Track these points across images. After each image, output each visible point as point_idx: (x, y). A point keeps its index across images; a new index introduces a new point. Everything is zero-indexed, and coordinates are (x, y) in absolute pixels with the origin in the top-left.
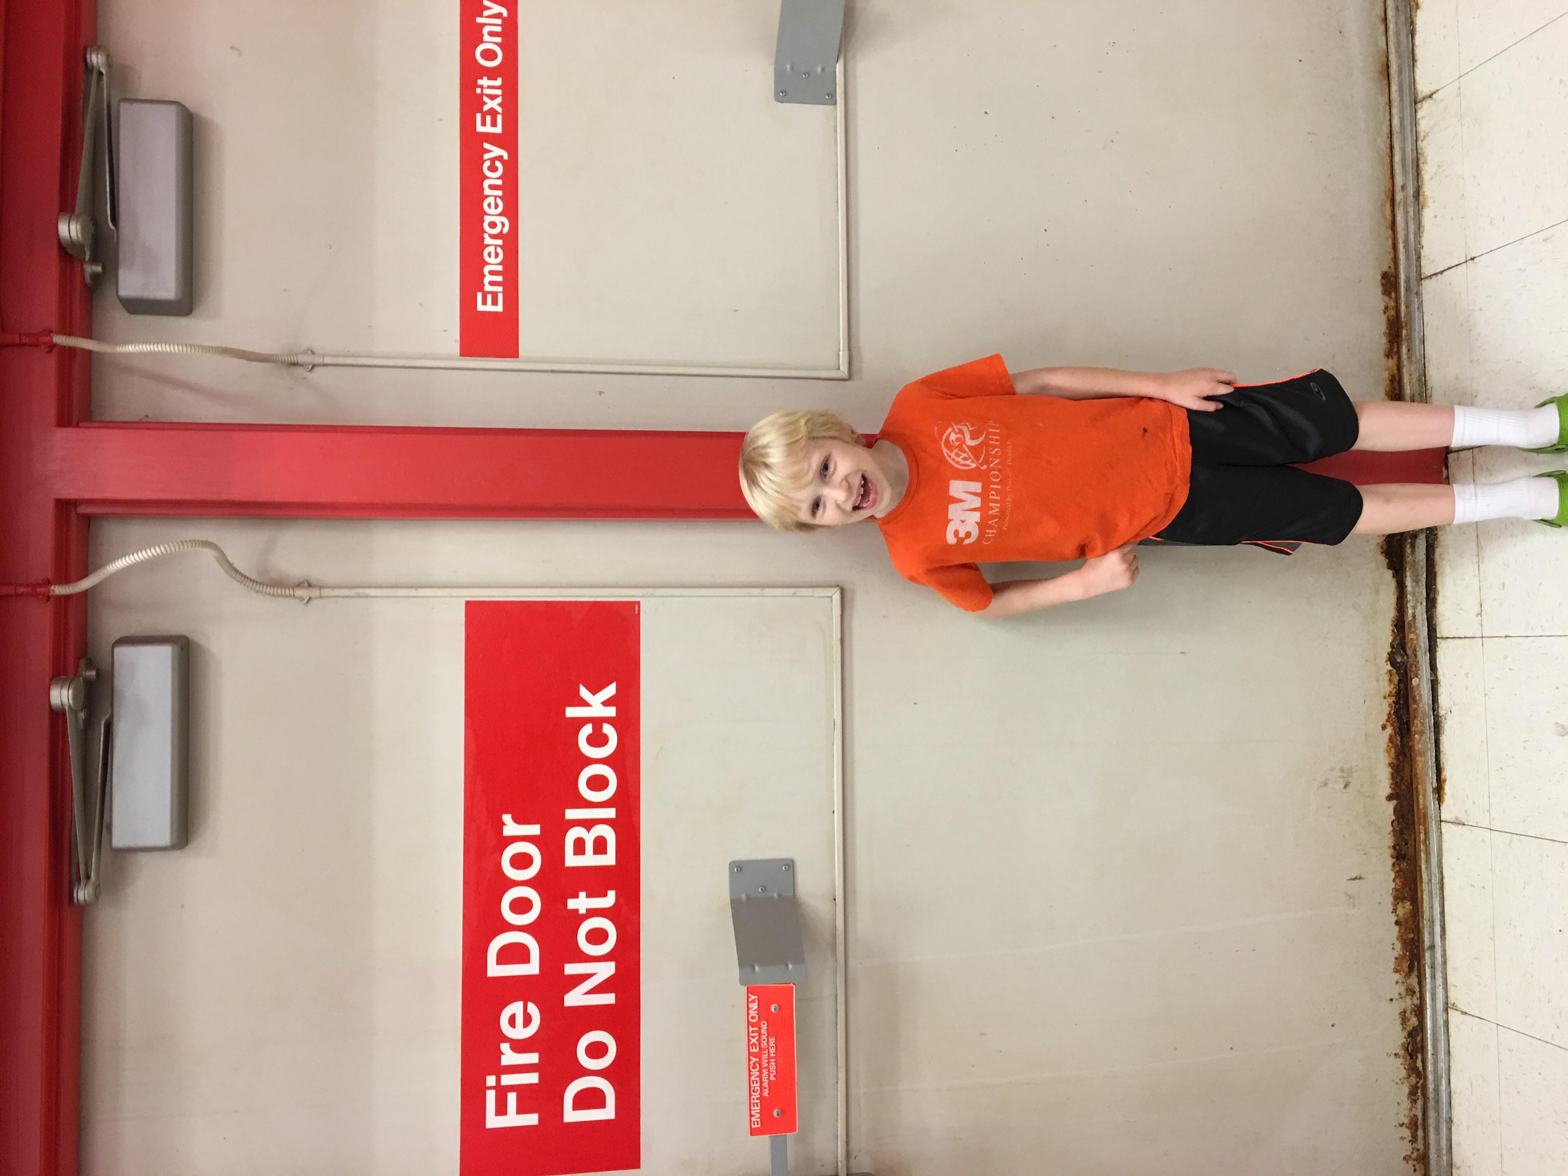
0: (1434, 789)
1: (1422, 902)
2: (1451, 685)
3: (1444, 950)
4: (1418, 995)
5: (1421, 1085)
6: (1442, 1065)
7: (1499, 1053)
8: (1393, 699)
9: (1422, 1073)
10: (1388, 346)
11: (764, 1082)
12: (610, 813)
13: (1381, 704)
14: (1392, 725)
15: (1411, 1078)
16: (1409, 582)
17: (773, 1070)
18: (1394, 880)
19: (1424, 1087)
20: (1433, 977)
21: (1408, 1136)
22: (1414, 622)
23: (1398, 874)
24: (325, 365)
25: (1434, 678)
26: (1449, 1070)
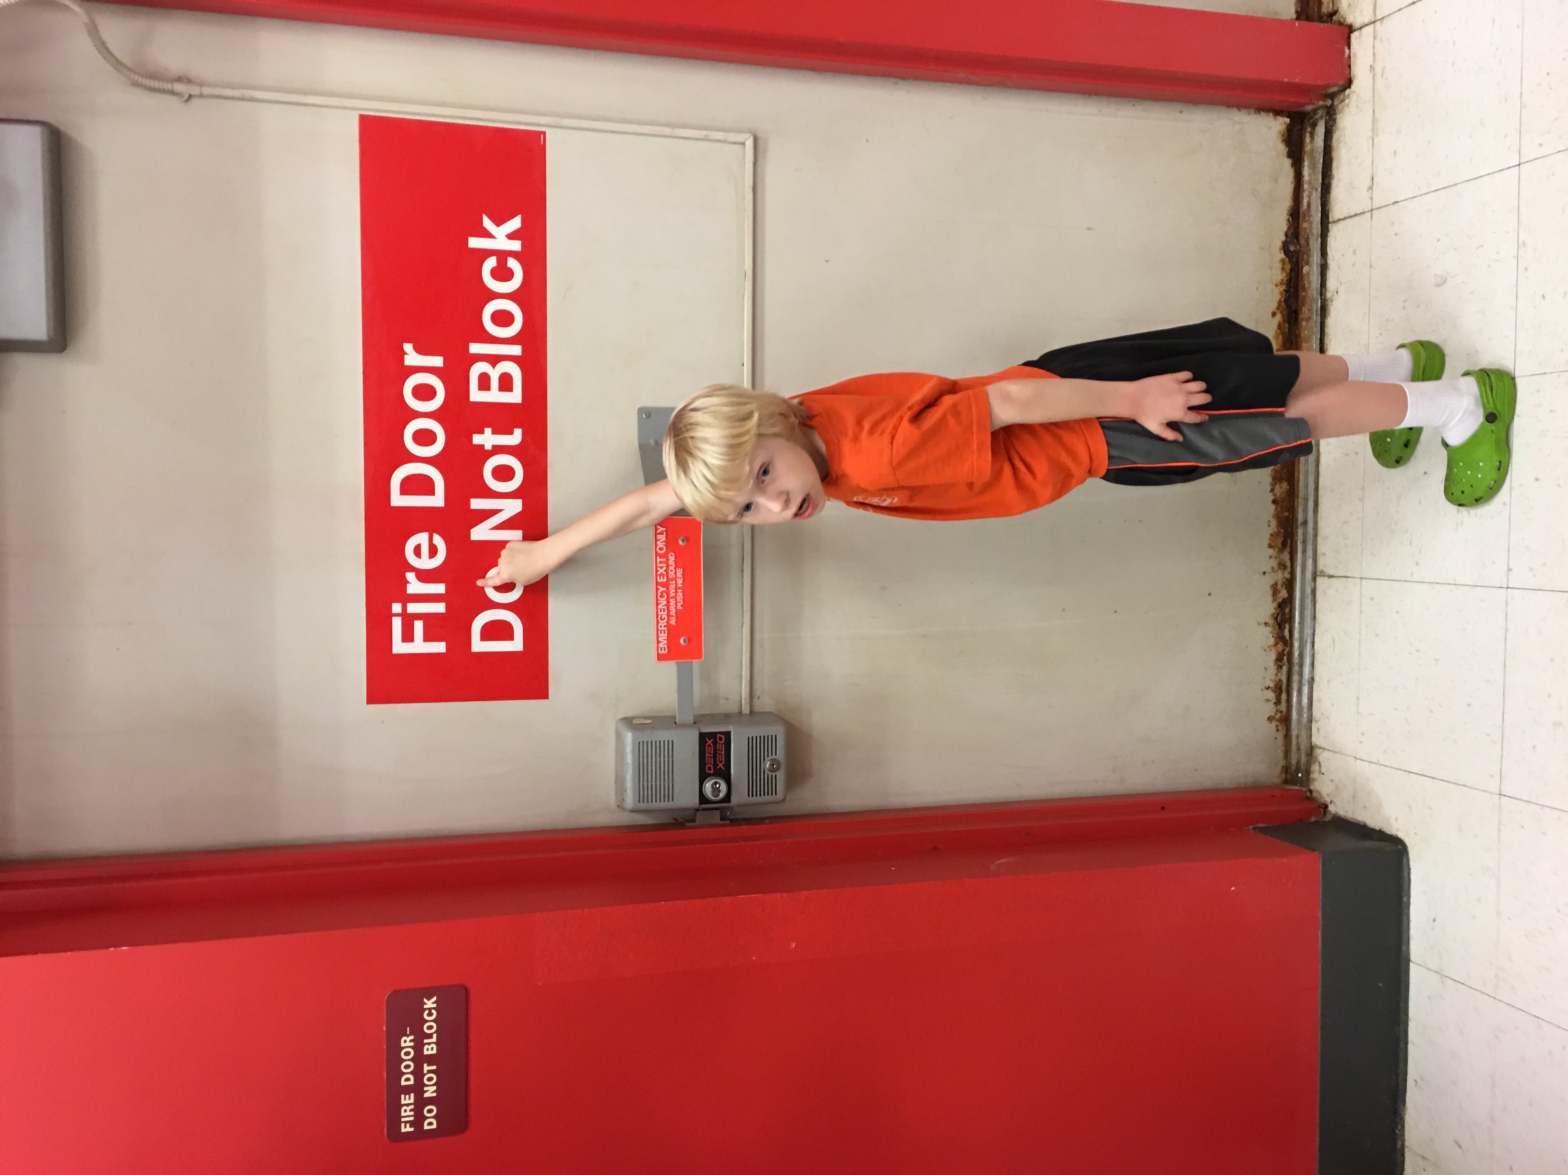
2: (1339, 267)
4: (1289, 569)
5: (1288, 652)
6: (1308, 631)
7: (1361, 605)
8: (1284, 287)
9: (1289, 642)
11: (671, 611)
12: (516, 350)
13: (1273, 290)
14: (1282, 313)
15: (1279, 645)
17: (680, 599)
19: (1290, 655)
20: (1304, 551)
21: (1273, 699)
22: (1309, 210)
25: (1324, 263)
26: (1314, 634)
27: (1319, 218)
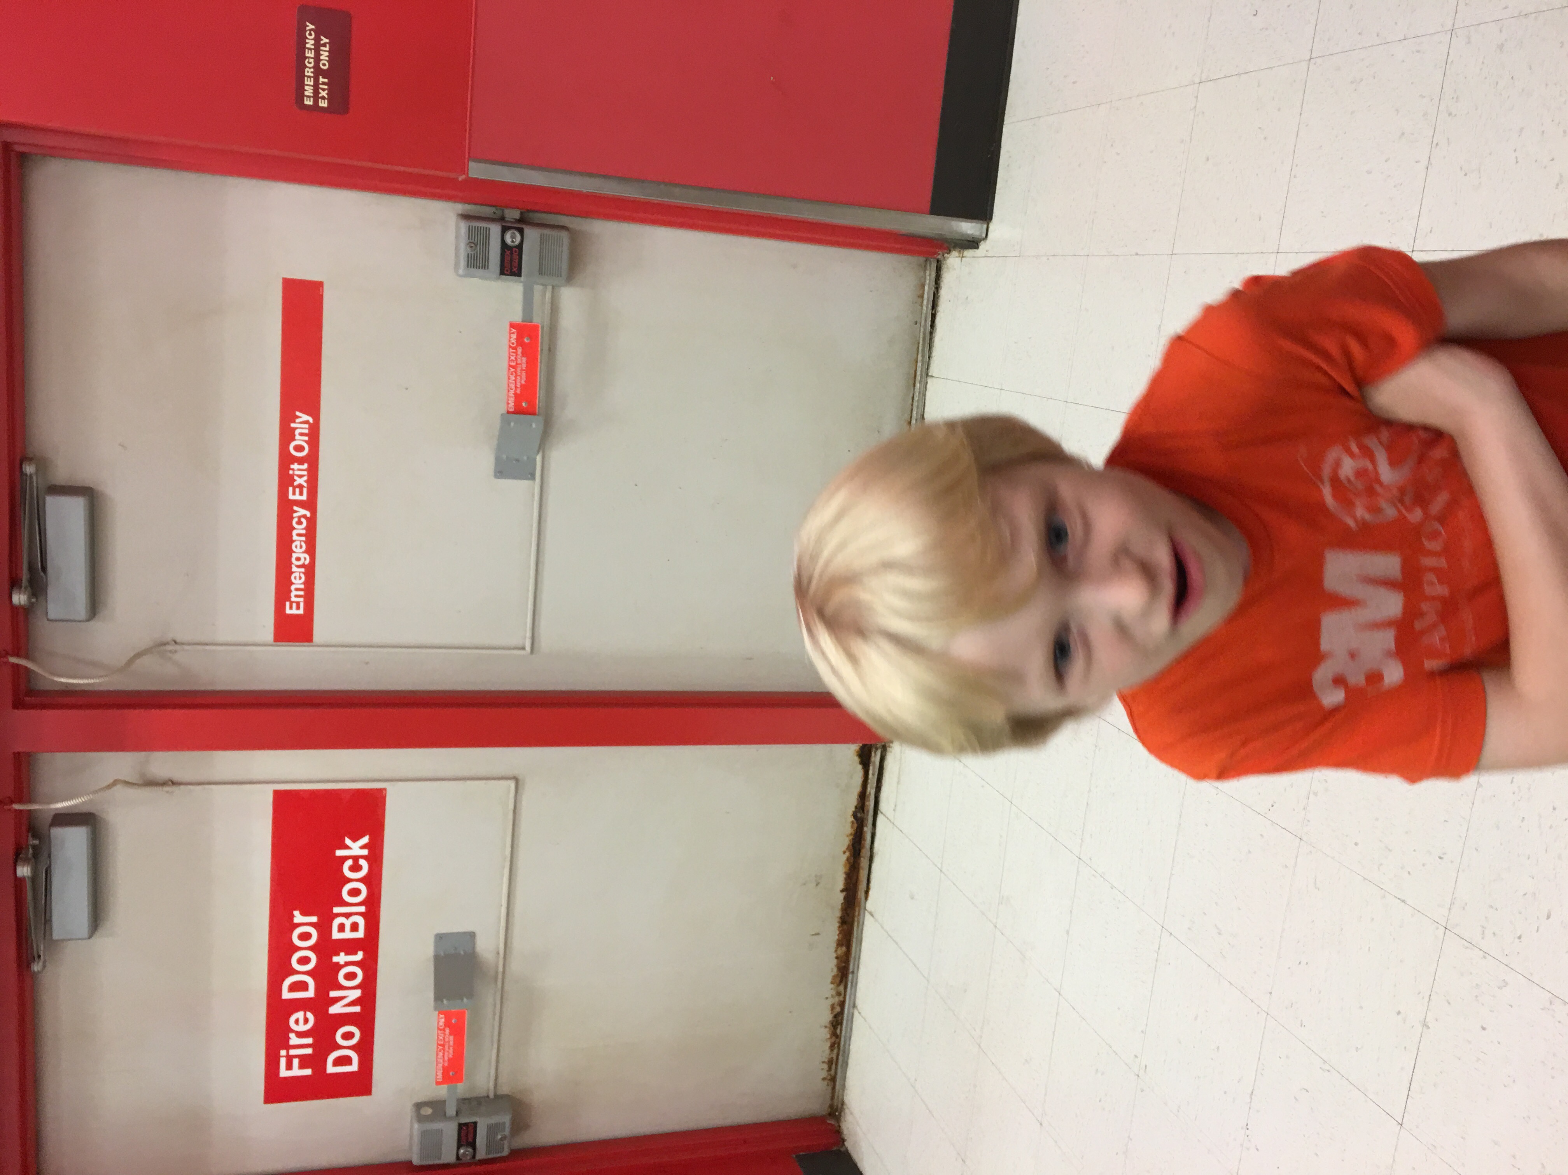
0: (865, 892)
1: (851, 948)
3: (857, 979)
4: (843, 995)
5: (837, 1042)
8: (852, 837)
9: (839, 1038)
11: (446, 1059)
12: (362, 909)
13: (846, 838)
14: (850, 851)
16: (871, 772)
17: (451, 1053)
18: (838, 935)
19: (838, 1046)
20: (851, 990)
21: (826, 1068)
22: (869, 797)
23: (841, 932)
24: (184, 650)
25: (874, 831)
27: (874, 806)
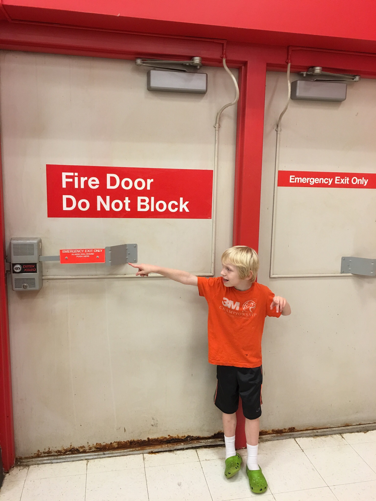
0: (152, 451)
1: (118, 450)
2: (183, 454)
3: (104, 458)
4: (89, 451)
6: (69, 460)
7: (78, 475)
8: (177, 438)
9: (65, 454)
10: (275, 430)
12: (152, 210)
13: (176, 434)
14: (170, 438)
15: (64, 451)
16: (210, 440)
18: (124, 441)
19: (61, 455)
20: (95, 455)
22: (199, 443)
23: (126, 443)
24: (277, 134)
25: (184, 449)
26: (67, 462)
27: (197, 446)
